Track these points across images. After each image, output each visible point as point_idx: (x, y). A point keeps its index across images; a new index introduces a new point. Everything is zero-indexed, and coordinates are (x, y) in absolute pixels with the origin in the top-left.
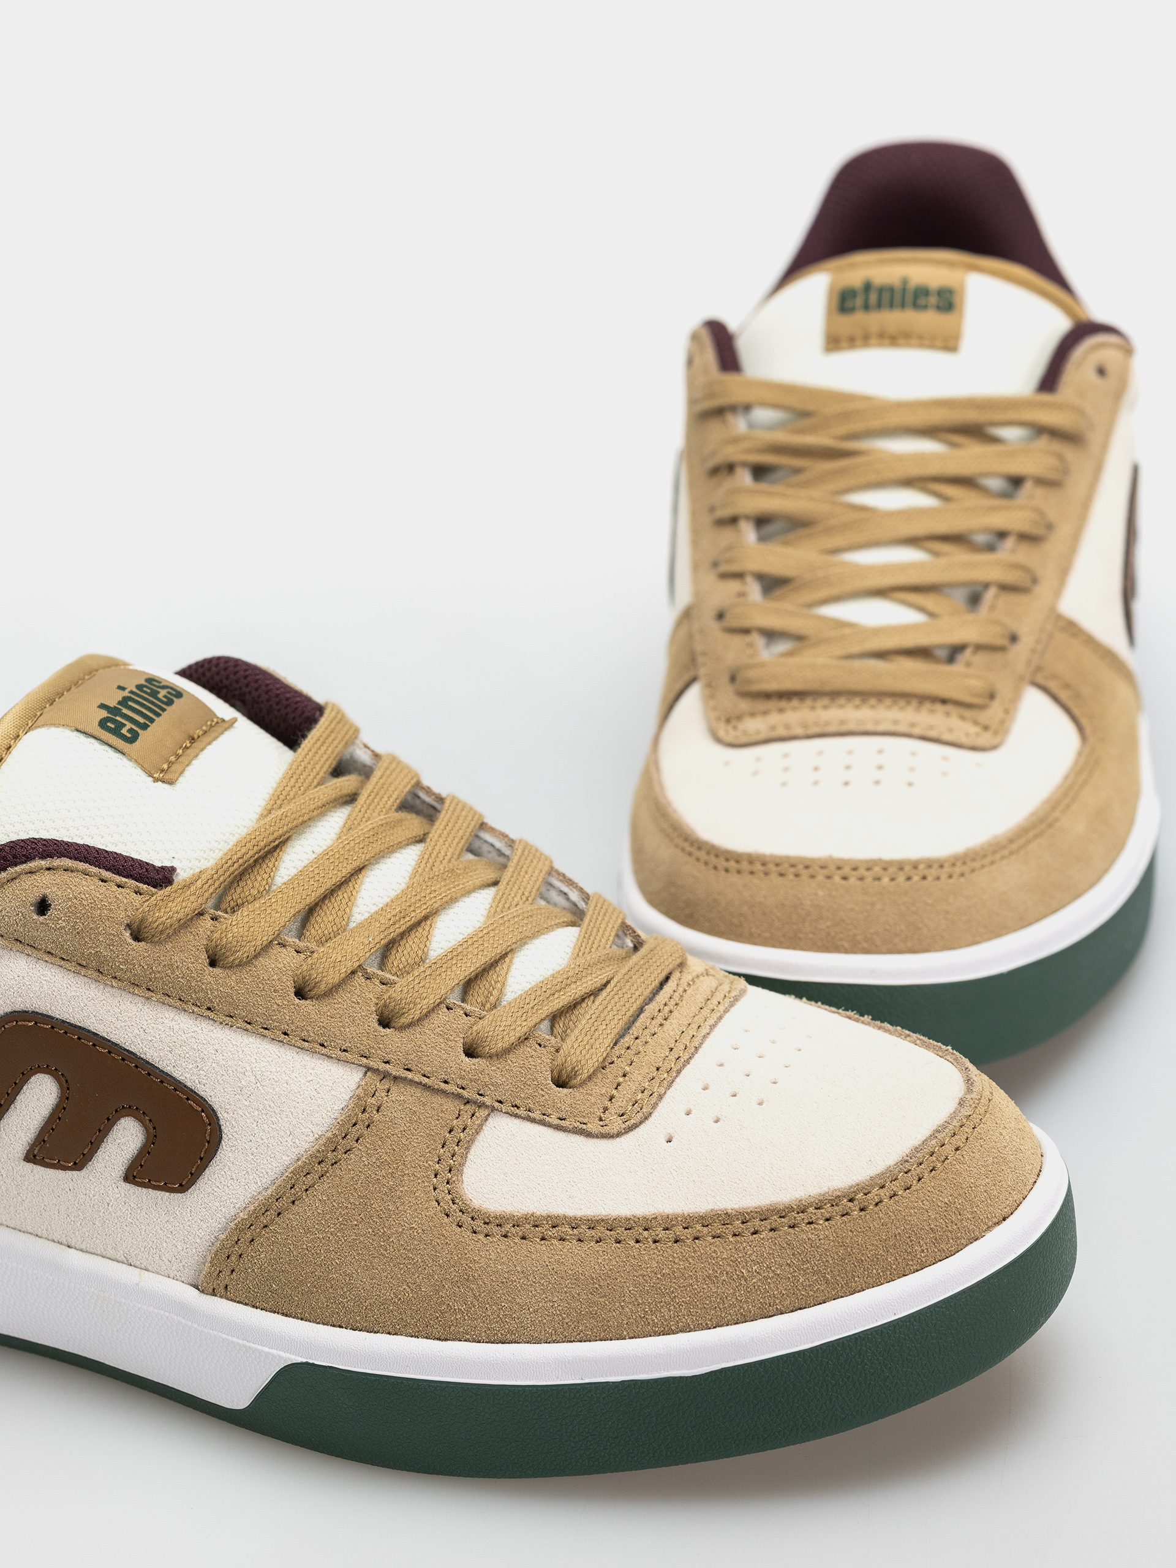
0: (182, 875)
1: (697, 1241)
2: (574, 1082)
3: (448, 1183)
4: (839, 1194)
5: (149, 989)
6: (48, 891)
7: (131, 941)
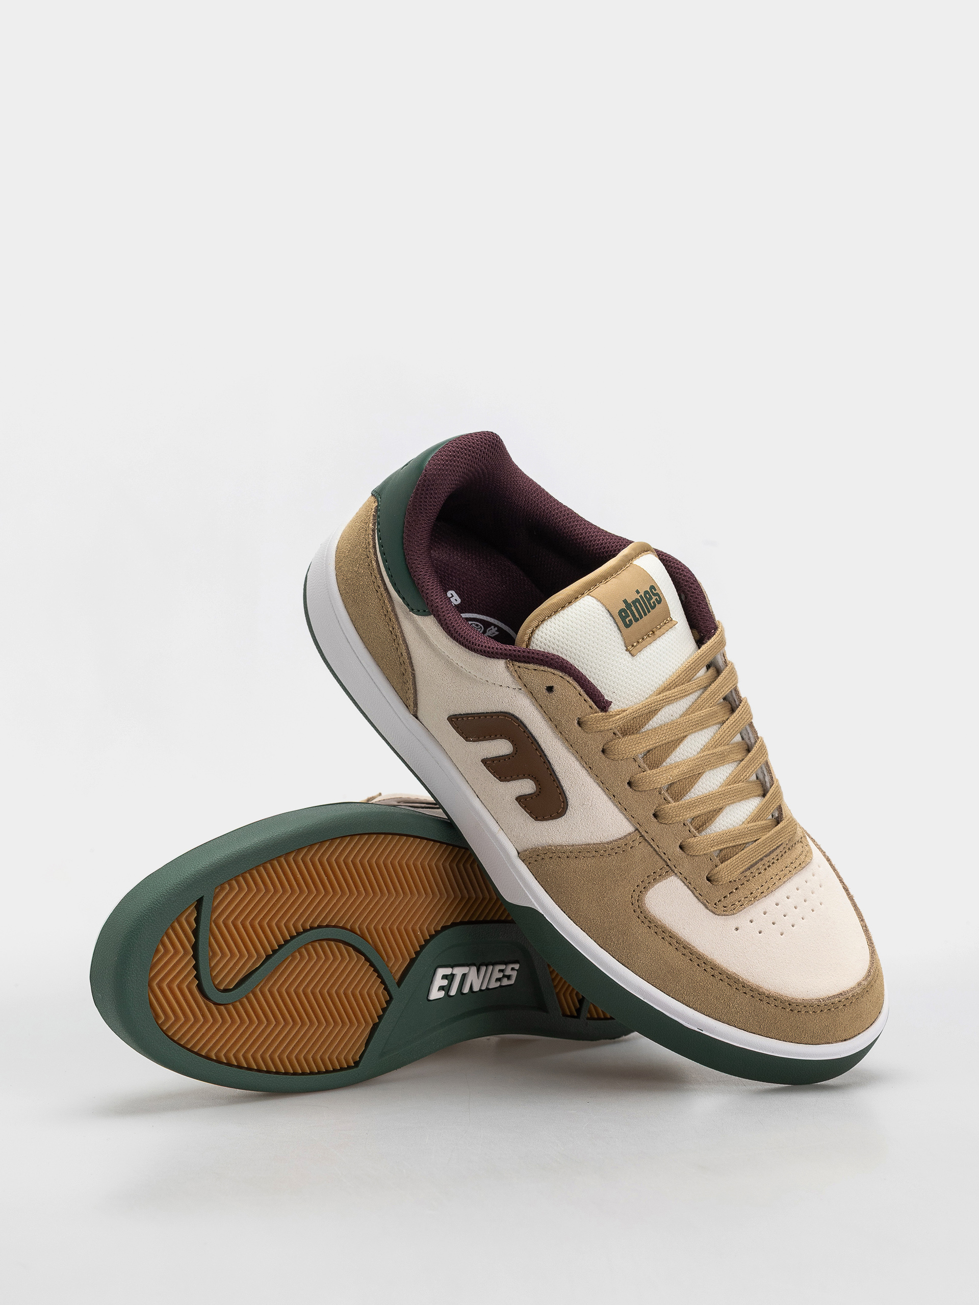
0: (613, 708)
1: (721, 981)
2: (715, 883)
3: (641, 892)
4: (787, 999)
5: (571, 746)
6: (556, 685)
7: (576, 724)
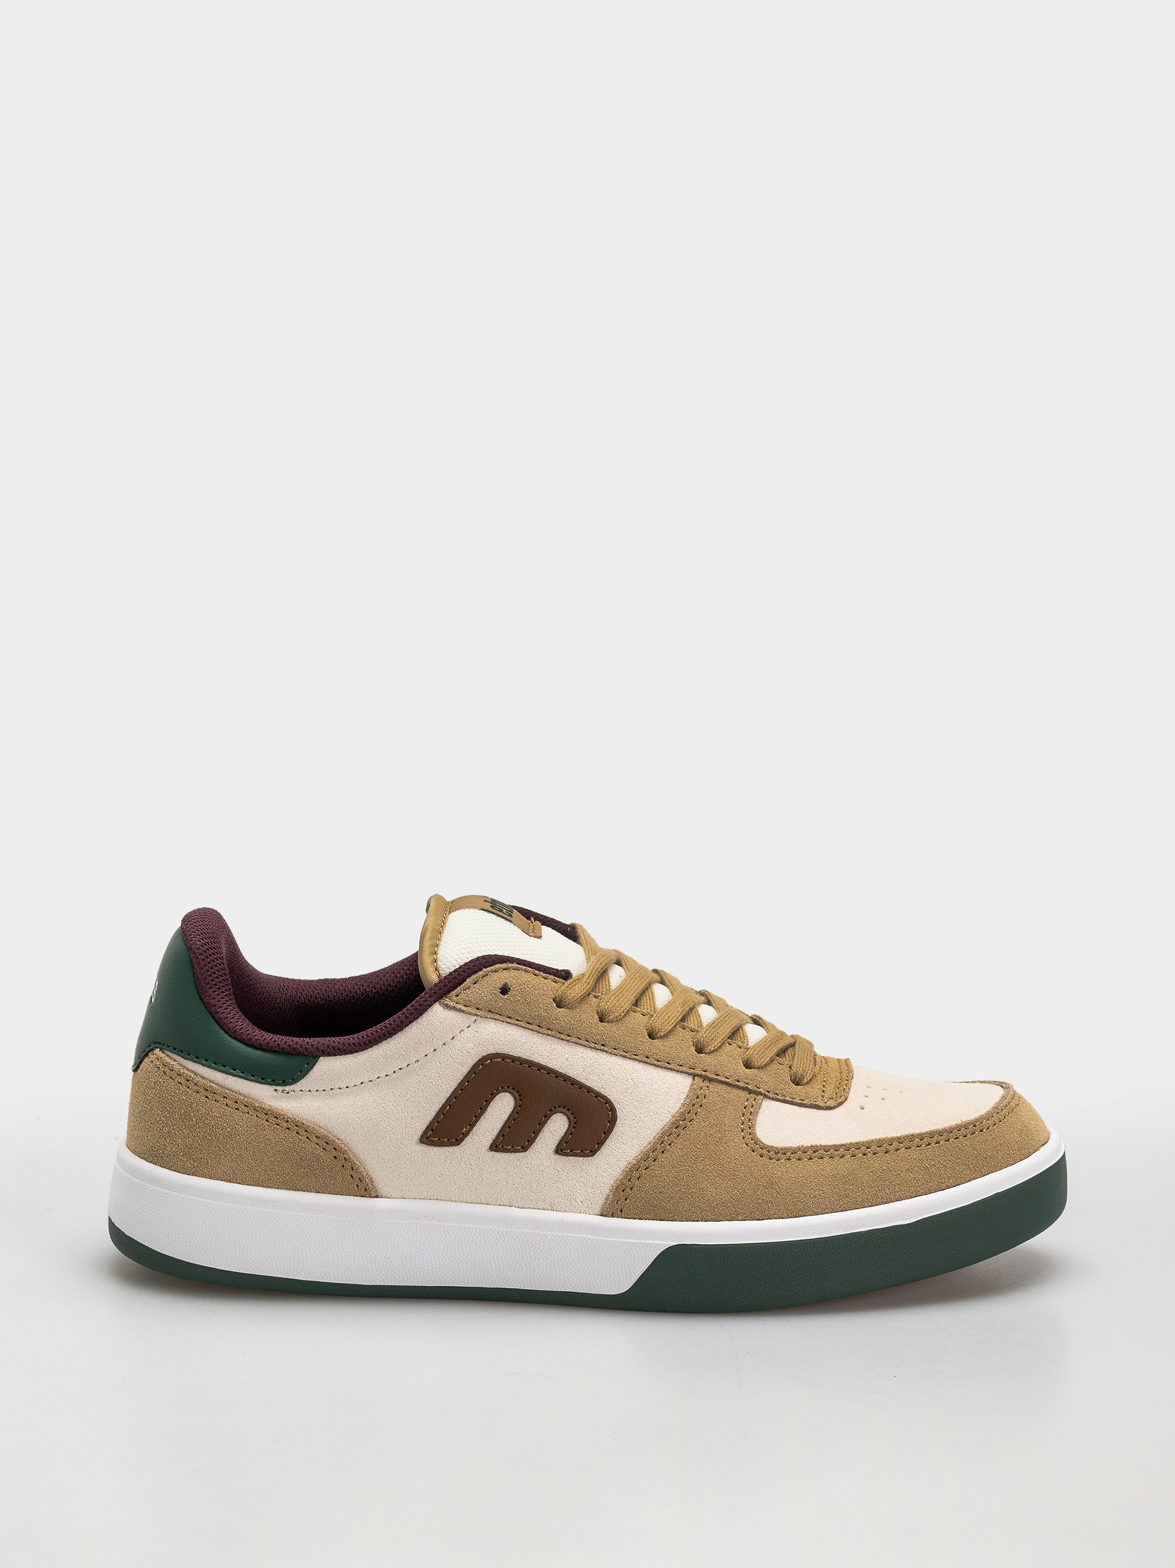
0: (575, 974)
2: (805, 1081)
3: (750, 1134)
6: (507, 981)
7: (556, 1007)
